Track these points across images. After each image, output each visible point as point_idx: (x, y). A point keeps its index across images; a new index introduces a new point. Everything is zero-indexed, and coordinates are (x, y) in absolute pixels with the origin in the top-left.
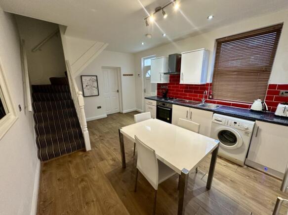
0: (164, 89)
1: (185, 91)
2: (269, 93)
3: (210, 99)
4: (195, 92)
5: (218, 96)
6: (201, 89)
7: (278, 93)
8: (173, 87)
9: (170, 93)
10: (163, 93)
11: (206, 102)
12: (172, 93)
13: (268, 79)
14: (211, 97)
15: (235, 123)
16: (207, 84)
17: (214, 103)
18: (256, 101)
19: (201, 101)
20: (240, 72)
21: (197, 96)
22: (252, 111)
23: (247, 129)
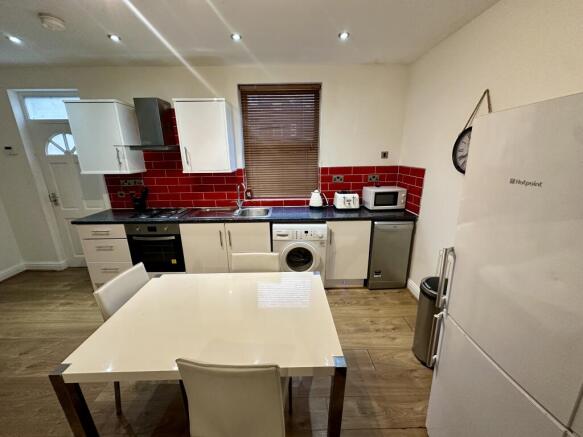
0: (131, 188)
1: (195, 189)
2: (323, 179)
3: (248, 198)
4: (218, 189)
5: (260, 191)
6: (229, 180)
7: (330, 179)
8: (159, 181)
9: (154, 197)
10: (136, 200)
11: (245, 204)
12: (161, 197)
13: (316, 160)
14: (249, 194)
15: (306, 232)
16: (239, 172)
17: (257, 204)
18: (313, 194)
19: (235, 204)
20: (284, 149)
21: (223, 196)
22: (312, 208)
23: (322, 237)
